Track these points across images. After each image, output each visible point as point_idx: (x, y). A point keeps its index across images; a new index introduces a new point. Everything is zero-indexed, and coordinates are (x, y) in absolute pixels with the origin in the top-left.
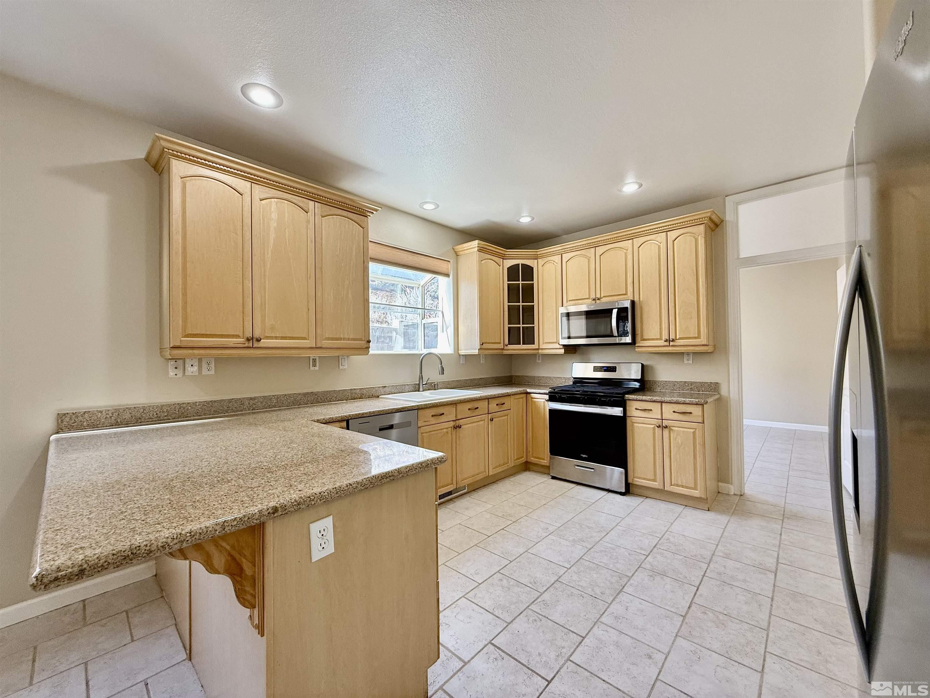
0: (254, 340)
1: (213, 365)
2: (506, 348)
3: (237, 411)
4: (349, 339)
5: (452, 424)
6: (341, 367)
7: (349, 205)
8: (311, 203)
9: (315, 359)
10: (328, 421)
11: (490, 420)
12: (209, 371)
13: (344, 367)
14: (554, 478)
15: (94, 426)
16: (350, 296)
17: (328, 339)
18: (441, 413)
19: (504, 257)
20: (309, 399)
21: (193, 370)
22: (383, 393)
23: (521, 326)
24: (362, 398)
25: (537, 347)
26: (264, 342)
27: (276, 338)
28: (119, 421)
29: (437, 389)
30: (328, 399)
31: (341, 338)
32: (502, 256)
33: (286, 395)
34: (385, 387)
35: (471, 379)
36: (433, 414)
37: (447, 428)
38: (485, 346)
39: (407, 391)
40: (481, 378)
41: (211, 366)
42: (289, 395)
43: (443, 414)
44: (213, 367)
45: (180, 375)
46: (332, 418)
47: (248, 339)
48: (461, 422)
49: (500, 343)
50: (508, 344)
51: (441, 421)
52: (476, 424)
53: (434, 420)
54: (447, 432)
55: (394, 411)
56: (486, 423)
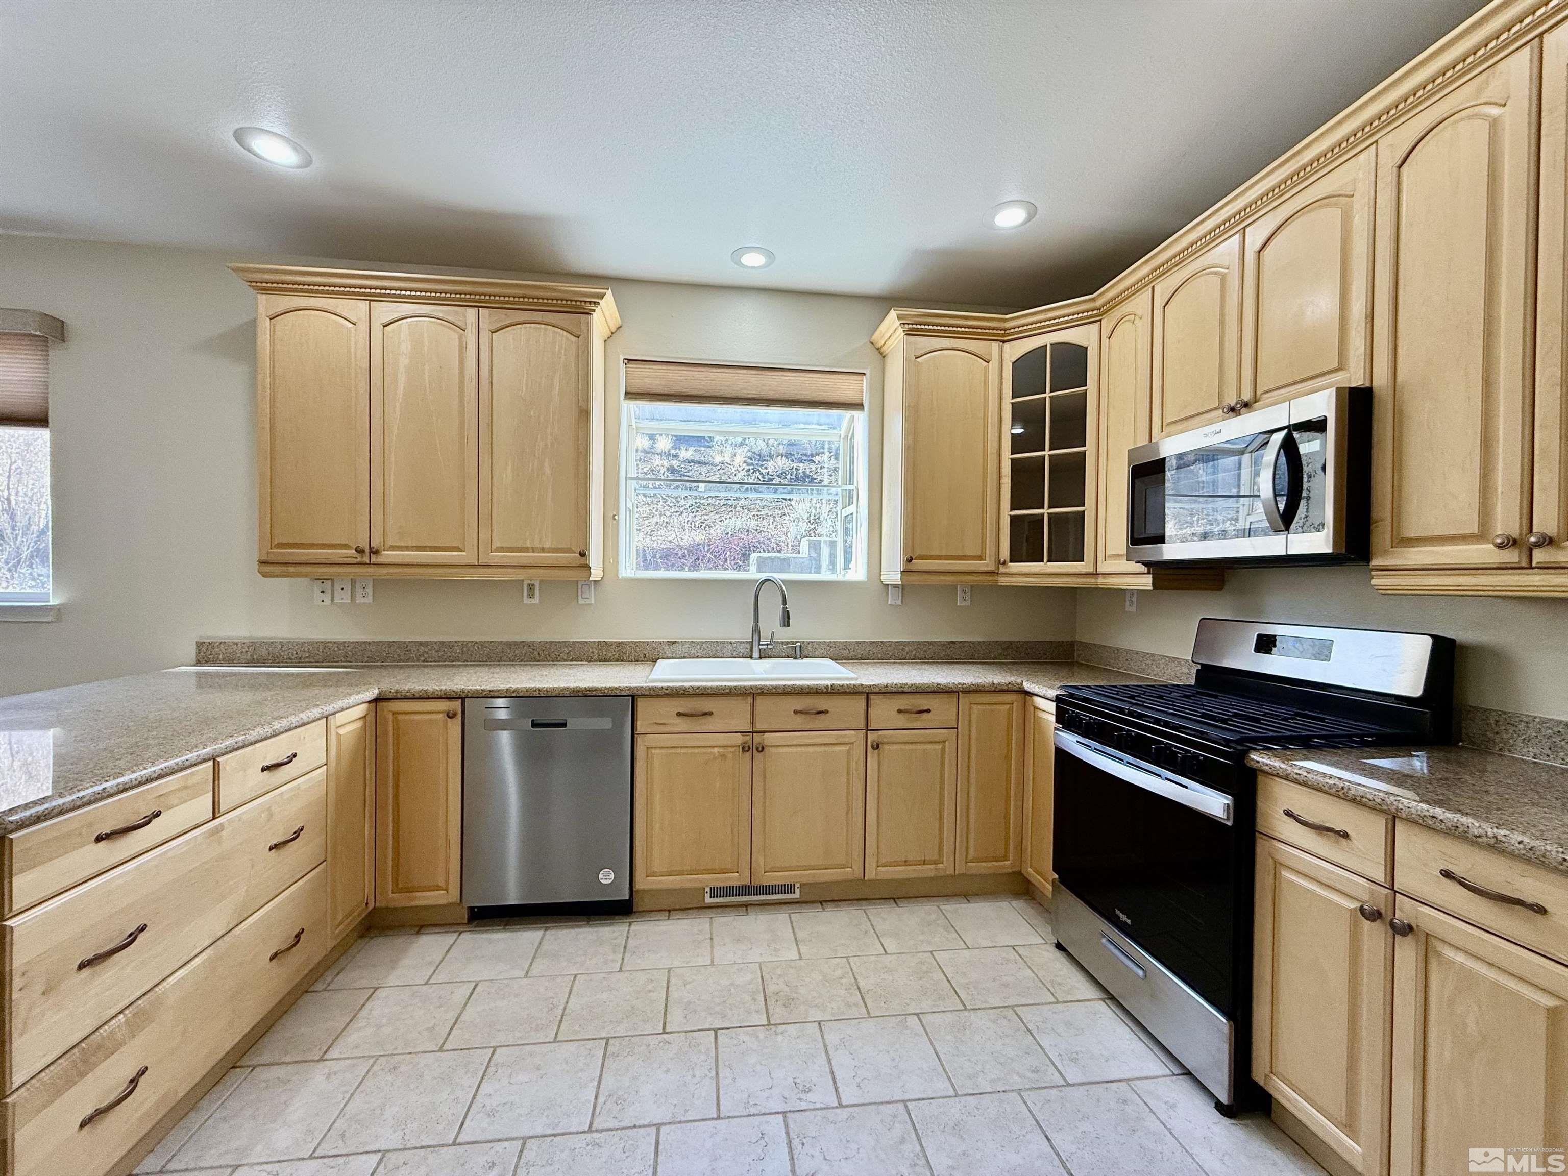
0: (367, 550)
1: (370, 590)
2: (1002, 569)
3: (400, 661)
4: (543, 550)
5: (738, 739)
6: (581, 601)
7: (543, 299)
8: (471, 313)
9: (533, 585)
10: (417, 695)
11: (872, 746)
12: (365, 598)
13: (588, 602)
14: (1059, 946)
15: (230, 662)
16: (547, 470)
17: (502, 549)
18: (706, 710)
19: (1004, 335)
20: (517, 652)
21: (343, 597)
23: (1045, 511)
24: (622, 661)
25: (1091, 569)
27: (408, 548)
28: (255, 657)
29: (801, 658)
31: (527, 548)
32: (998, 335)
33: (476, 643)
34: (674, 643)
35: (919, 643)
36: (681, 710)
37: (723, 747)
38: (918, 564)
40: (953, 642)
41: (368, 590)
42: (482, 644)
43: (711, 714)
44: (371, 593)
45: (328, 602)
46: (426, 691)
47: (360, 551)
48: (769, 738)
49: (980, 558)
50: (1008, 560)
51: (705, 729)
52: (822, 749)
53: (683, 724)
54: (723, 756)
55: (567, 693)
56: (859, 752)
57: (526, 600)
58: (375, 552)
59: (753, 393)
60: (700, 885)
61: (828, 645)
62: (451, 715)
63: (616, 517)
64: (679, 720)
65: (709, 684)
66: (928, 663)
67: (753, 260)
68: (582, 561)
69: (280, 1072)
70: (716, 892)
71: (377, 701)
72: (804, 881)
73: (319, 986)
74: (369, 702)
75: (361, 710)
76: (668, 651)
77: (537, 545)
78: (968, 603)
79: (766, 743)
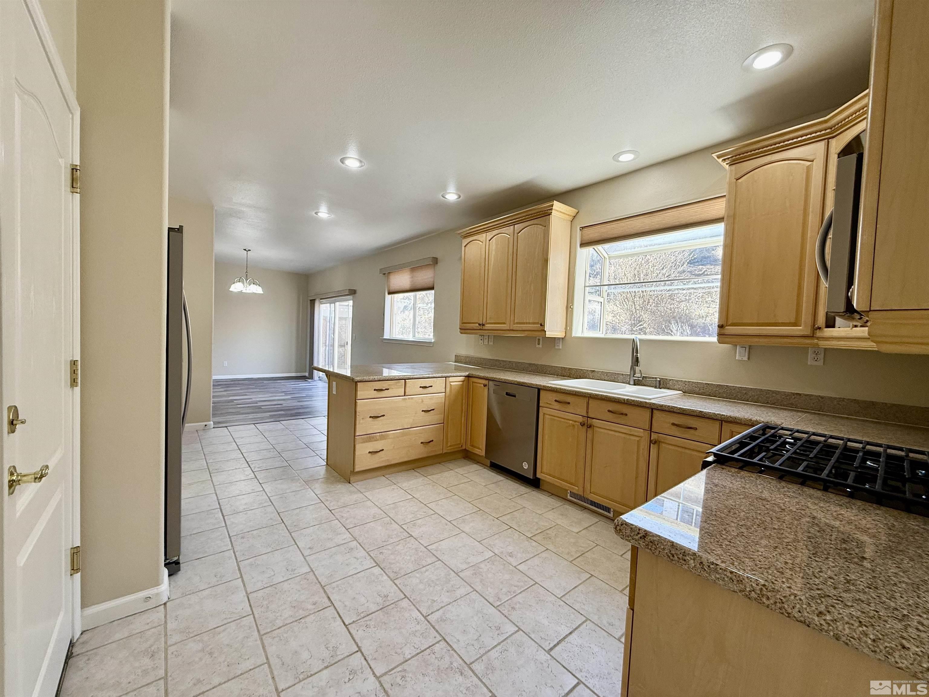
0: (481, 324)
2: (818, 334)
3: (498, 367)
4: (529, 323)
5: (580, 419)
6: (556, 347)
8: (512, 228)
9: (539, 339)
11: (653, 442)
12: (491, 342)
13: (559, 348)
15: (461, 362)
16: (532, 289)
17: (517, 323)
18: (567, 401)
19: (830, 133)
20: (532, 368)
21: (486, 341)
22: (591, 377)
26: (488, 326)
27: (492, 323)
28: (466, 361)
30: (544, 371)
31: (525, 323)
32: (823, 135)
34: (594, 371)
35: (762, 391)
36: (557, 399)
37: (575, 421)
39: (621, 382)
40: (798, 394)
41: (492, 339)
43: (569, 403)
44: (493, 341)
45: (482, 343)
47: (479, 325)
48: (595, 422)
49: (795, 324)
50: (824, 325)
51: (567, 410)
52: (623, 435)
53: (557, 406)
54: (573, 426)
55: (516, 383)
56: (645, 443)
57: (537, 346)
58: (483, 325)
59: (647, 228)
60: (567, 488)
61: (684, 383)
62: (485, 386)
63: (572, 307)
64: (556, 404)
65: (567, 388)
66: (777, 408)
67: (626, 158)
68: (542, 328)
69: (417, 474)
70: (573, 495)
71: (468, 377)
72: (617, 509)
73: (443, 463)
74: (465, 376)
75: (461, 379)
76: (591, 375)
77: (528, 321)
78: (820, 363)
79: (593, 424)
